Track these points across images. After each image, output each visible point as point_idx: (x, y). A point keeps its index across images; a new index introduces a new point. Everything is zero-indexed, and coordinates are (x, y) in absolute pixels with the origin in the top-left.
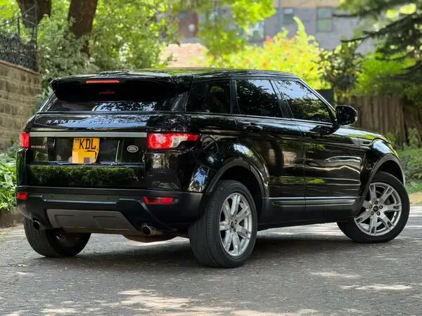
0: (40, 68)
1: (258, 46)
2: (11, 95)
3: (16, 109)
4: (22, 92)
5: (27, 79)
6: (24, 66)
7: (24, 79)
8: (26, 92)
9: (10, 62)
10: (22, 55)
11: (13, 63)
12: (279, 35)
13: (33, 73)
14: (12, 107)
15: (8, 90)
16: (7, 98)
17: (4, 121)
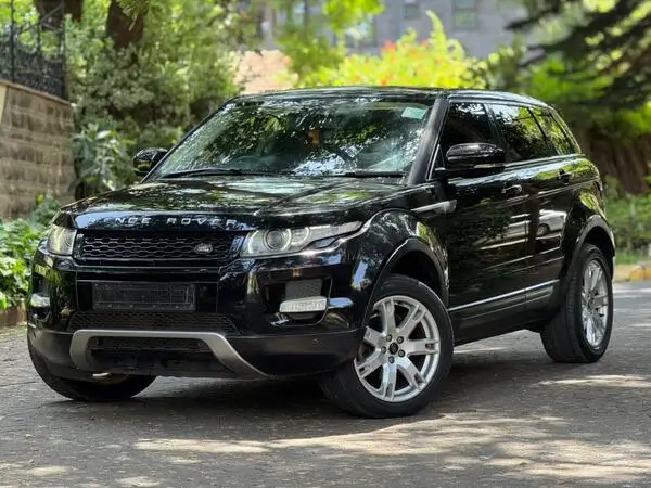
0: (71, 95)
1: (373, 55)
2: (35, 136)
3: (42, 155)
4: (49, 130)
5: (55, 112)
6: (50, 93)
7: (50, 111)
8: (54, 130)
9: (32, 87)
10: (46, 76)
11: (36, 88)
12: (405, 38)
13: (61, 103)
14: (37, 152)
15: (31, 128)
16: (29, 139)
17: (26, 173)
